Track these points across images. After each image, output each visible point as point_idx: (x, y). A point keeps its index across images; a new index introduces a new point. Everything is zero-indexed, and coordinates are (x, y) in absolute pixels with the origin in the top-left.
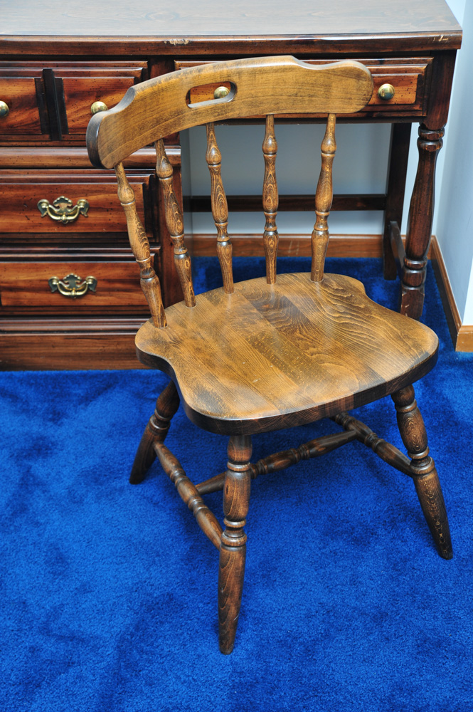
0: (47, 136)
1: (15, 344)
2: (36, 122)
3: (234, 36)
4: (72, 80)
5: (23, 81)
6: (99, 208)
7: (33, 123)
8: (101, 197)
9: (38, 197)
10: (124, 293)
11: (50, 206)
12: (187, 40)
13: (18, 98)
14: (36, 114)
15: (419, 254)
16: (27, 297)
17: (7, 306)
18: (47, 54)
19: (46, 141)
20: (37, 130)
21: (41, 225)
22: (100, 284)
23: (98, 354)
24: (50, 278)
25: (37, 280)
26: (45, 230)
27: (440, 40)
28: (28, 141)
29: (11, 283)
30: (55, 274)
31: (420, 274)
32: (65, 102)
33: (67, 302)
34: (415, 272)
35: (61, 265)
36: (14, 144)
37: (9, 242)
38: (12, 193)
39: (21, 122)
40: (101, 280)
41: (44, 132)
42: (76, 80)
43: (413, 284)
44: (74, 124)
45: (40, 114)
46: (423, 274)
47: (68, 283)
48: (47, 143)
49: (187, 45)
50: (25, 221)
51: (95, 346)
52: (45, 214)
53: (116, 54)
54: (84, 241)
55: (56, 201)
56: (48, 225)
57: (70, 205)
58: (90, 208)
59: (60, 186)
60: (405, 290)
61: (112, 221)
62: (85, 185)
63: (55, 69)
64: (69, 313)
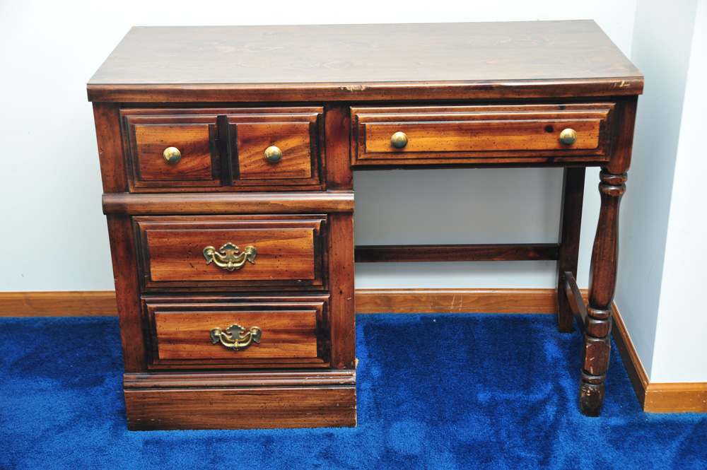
0: (218, 182)
1: (170, 401)
2: (207, 168)
3: (411, 82)
4: (247, 126)
5: (196, 127)
6: (267, 255)
7: (204, 169)
8: (270, 243)
9: (204, 243)
10: (290, 344)
11: (216, 253)
12: (364, 87)
13: (191, 144)
14: (207, 160)
15: (604, 303)
16: (186, 349)
17: (164, 360)
18: (222, 101)
19: (216, 187)
20: (208, 176)
21: (205, 272)
22: (265, 335)
23: (259, 411)
24: (211, 329)
25: (198, 331)
26: (210, 278)
27: (621, 86)
28: (197, 187)
29: (171, 334)
30: (218, 325)
31: (605, 324)
32: (238, 147)
33: (228, 355)
34: (599, 322)
35: (224, 314)
36: (183, 190)
37: (171, 291)
38: (178, 239)
39: (192, 168)
40: (266, 331)
41: (214, 178)
42: (251, 126)
43: (597, 335)
44: (246, 169)
45: (212, 160)
46: (609, 324)
47: (231, 334)
48: (217, 189)
49: (364, 91)
50: (189, 269)
51: (256, 403)
52: (211, 261)
53: (291, 100)
54: (250, 290)
55: (222, 248)
56: (213, 273)
57: (237, 252)
58: (258, 254)
59: (228, 232)
60: (590, 342)
61: (279, 268)
62: (253, 231)
63: (229, 116)
64: (230, 366)
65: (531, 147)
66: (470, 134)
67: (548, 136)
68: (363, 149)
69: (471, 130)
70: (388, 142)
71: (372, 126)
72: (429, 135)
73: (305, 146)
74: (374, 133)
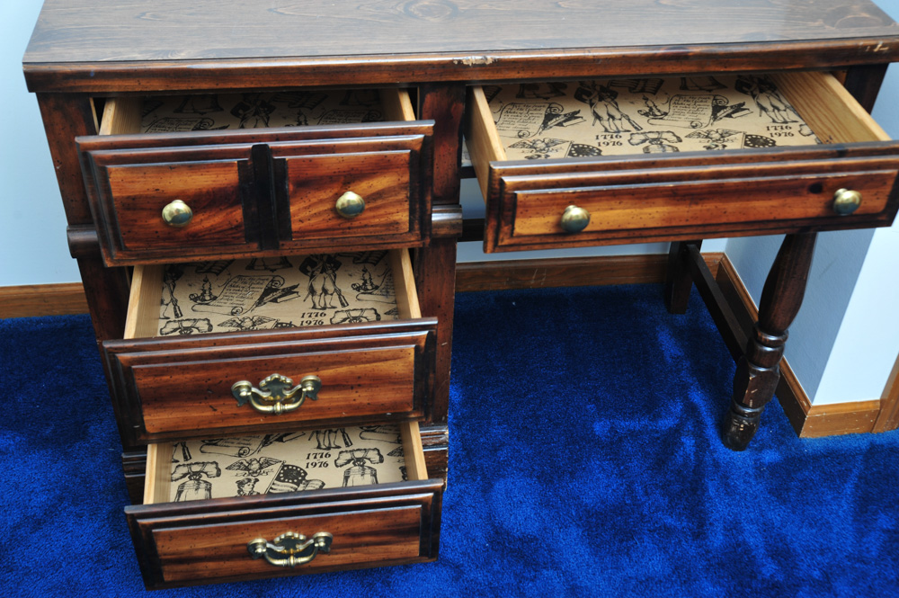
0: (254, 246)
2: (237, 227)
3: (564, 49)
4: (304, 160)
5: (217, 166)
6: (338, 385)
7: (232, 229)
8: (343, 370)
9: (233, 378)
10: (377, 547)
11: (255, 391)
12: (490, 58)
13: (208, 192)
14: (238, 214)
18: (259, 86)
19: (252, 252)
20: (238, 238)
25: (227, 546)
27: (876, 50)
29: (182, 553)
30: (257, 536)
32: (289, 194)
38: (188, 376)
39: (211, 230)
40: (339, 535)
41: (249, 237)
42: (310, 160)
44: (302, 225)
45: (245, 214)
49: (490, 65)
50: (208, 414)
53: (373, 82)
55: (265, 381)
58: (319, 386)
59: (272, 360)
61: (357, 402)
62: (315, 357)
63: (272, 144)
65: (782, 216)
66: (688, 202)
67: (811, 200)
68: (509, 231)
69: (692, 195)
70: (551, 219)
71: (527, 195)
72: (622, 205)
73: (402, 187)
74: (530, 206)
